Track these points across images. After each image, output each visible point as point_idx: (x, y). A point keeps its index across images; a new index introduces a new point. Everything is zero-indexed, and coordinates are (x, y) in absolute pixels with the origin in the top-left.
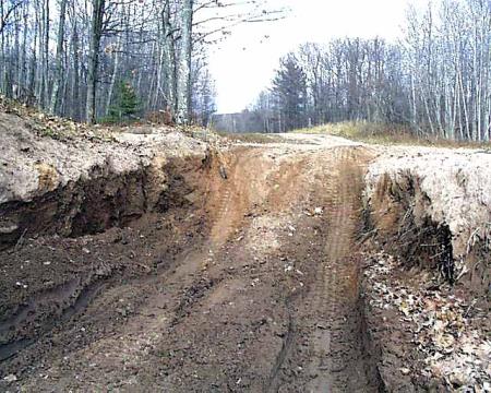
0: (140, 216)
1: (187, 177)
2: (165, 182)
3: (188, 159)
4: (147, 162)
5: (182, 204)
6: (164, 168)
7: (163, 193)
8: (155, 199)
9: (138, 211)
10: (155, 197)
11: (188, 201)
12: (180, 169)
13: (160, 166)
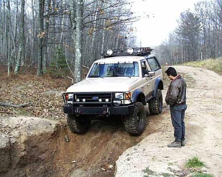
0: (6, 172)
1: (41, 145)
2: (25, 150)
3: (42, 135)
4: (13, 141)
5: (37, 160)
6: (25, 142)
7: (22, 157)
8: (17, 161)
9: (5, 169)
10: (17, 160)
11: (41, 159)
12: (36, 141)
13: (22, 141)
